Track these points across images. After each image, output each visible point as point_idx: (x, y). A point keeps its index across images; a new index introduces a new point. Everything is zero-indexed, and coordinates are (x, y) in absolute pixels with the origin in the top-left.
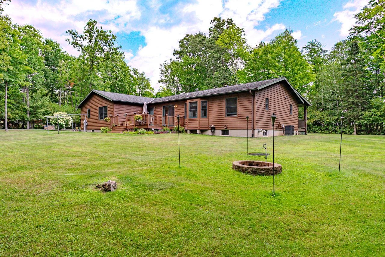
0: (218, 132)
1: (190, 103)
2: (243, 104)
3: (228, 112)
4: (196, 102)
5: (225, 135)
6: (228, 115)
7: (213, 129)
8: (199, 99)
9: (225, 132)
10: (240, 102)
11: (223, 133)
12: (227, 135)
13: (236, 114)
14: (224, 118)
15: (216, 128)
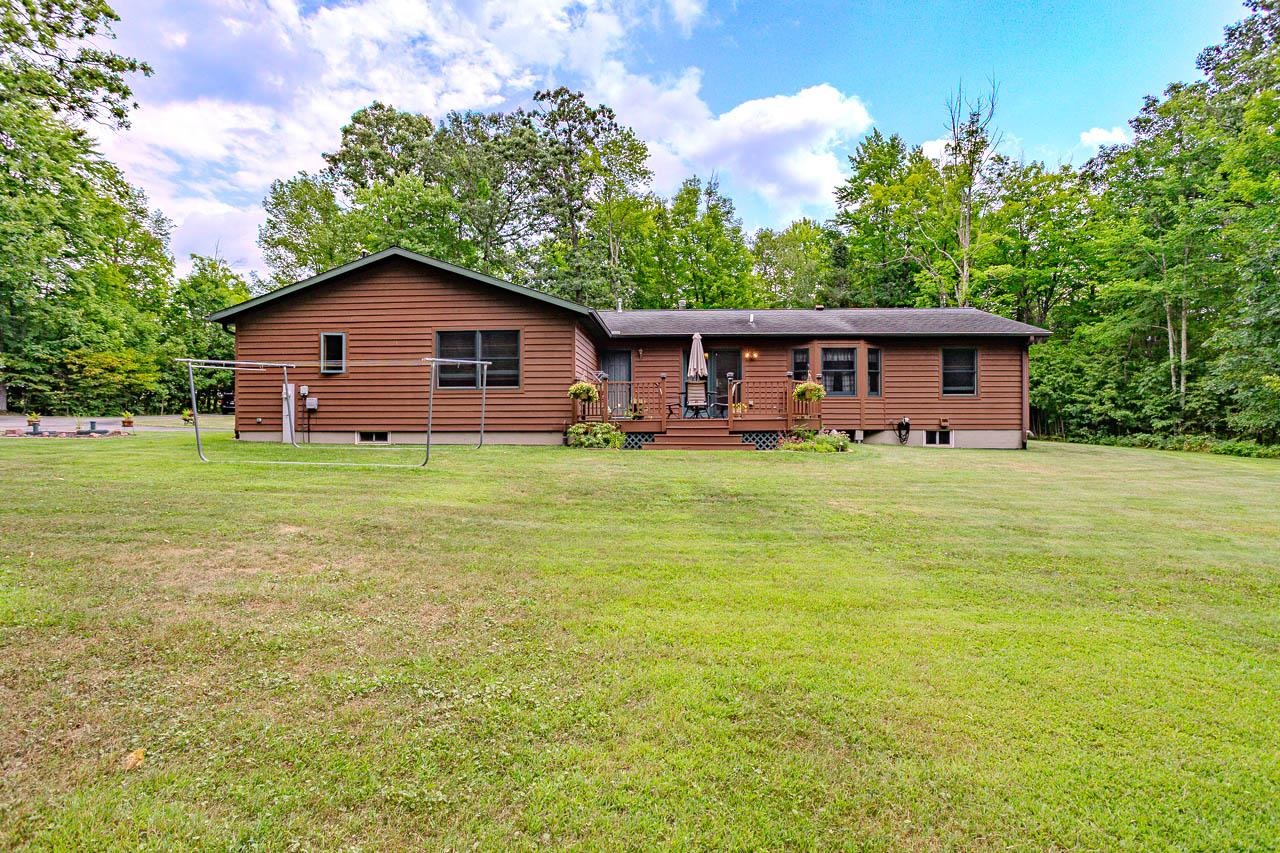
0: (918, 436)
1: (826, 351)
2: (995, 368)
3: (945, 384)
4: (852, 351)
5: (937, 445)
6: (945, 392)
7: (903, 428)
8: (862, 342)
9: (939, 436)
10: (987, 363)
11: (931, 439)
12: (944, 443)
13: (972, 392)
14: (936, 401)
15: (911, 427)
